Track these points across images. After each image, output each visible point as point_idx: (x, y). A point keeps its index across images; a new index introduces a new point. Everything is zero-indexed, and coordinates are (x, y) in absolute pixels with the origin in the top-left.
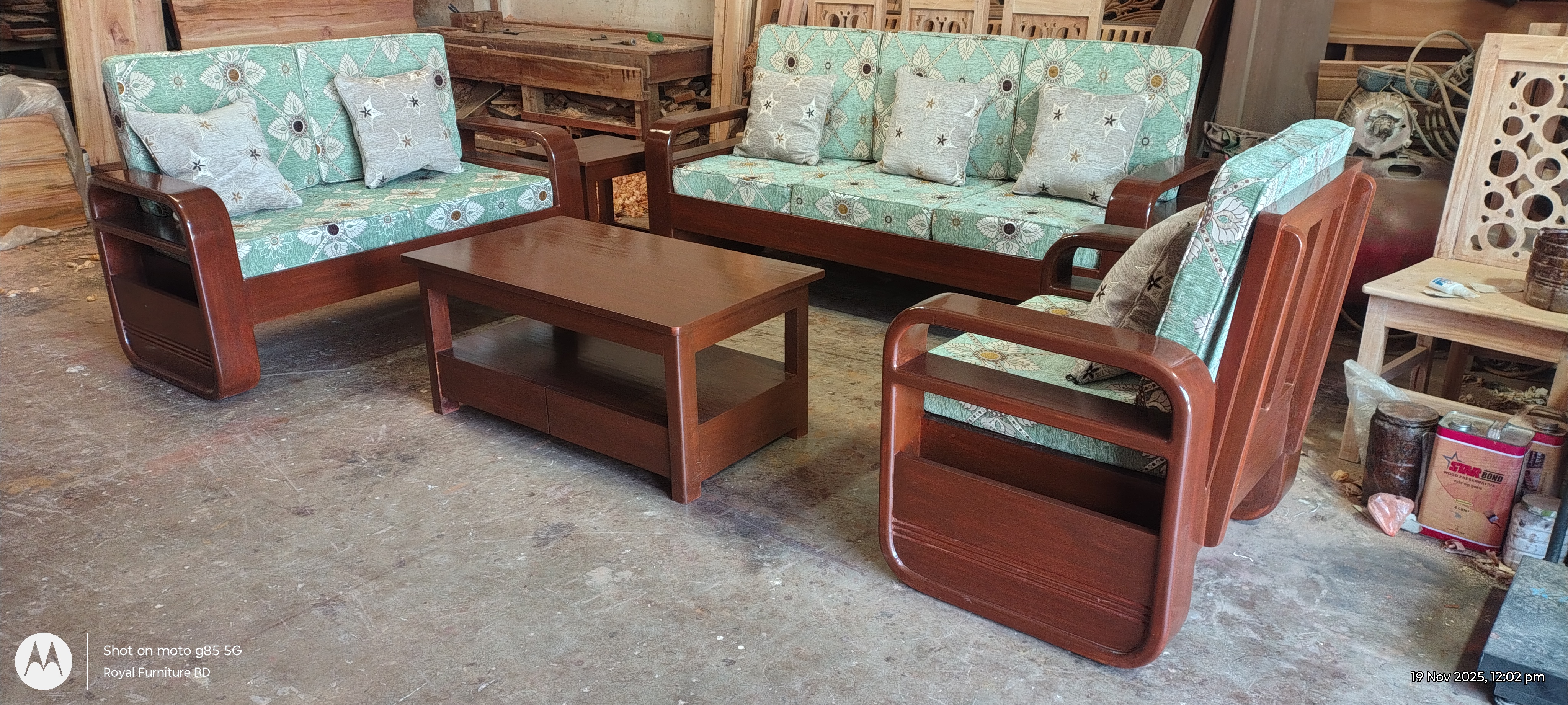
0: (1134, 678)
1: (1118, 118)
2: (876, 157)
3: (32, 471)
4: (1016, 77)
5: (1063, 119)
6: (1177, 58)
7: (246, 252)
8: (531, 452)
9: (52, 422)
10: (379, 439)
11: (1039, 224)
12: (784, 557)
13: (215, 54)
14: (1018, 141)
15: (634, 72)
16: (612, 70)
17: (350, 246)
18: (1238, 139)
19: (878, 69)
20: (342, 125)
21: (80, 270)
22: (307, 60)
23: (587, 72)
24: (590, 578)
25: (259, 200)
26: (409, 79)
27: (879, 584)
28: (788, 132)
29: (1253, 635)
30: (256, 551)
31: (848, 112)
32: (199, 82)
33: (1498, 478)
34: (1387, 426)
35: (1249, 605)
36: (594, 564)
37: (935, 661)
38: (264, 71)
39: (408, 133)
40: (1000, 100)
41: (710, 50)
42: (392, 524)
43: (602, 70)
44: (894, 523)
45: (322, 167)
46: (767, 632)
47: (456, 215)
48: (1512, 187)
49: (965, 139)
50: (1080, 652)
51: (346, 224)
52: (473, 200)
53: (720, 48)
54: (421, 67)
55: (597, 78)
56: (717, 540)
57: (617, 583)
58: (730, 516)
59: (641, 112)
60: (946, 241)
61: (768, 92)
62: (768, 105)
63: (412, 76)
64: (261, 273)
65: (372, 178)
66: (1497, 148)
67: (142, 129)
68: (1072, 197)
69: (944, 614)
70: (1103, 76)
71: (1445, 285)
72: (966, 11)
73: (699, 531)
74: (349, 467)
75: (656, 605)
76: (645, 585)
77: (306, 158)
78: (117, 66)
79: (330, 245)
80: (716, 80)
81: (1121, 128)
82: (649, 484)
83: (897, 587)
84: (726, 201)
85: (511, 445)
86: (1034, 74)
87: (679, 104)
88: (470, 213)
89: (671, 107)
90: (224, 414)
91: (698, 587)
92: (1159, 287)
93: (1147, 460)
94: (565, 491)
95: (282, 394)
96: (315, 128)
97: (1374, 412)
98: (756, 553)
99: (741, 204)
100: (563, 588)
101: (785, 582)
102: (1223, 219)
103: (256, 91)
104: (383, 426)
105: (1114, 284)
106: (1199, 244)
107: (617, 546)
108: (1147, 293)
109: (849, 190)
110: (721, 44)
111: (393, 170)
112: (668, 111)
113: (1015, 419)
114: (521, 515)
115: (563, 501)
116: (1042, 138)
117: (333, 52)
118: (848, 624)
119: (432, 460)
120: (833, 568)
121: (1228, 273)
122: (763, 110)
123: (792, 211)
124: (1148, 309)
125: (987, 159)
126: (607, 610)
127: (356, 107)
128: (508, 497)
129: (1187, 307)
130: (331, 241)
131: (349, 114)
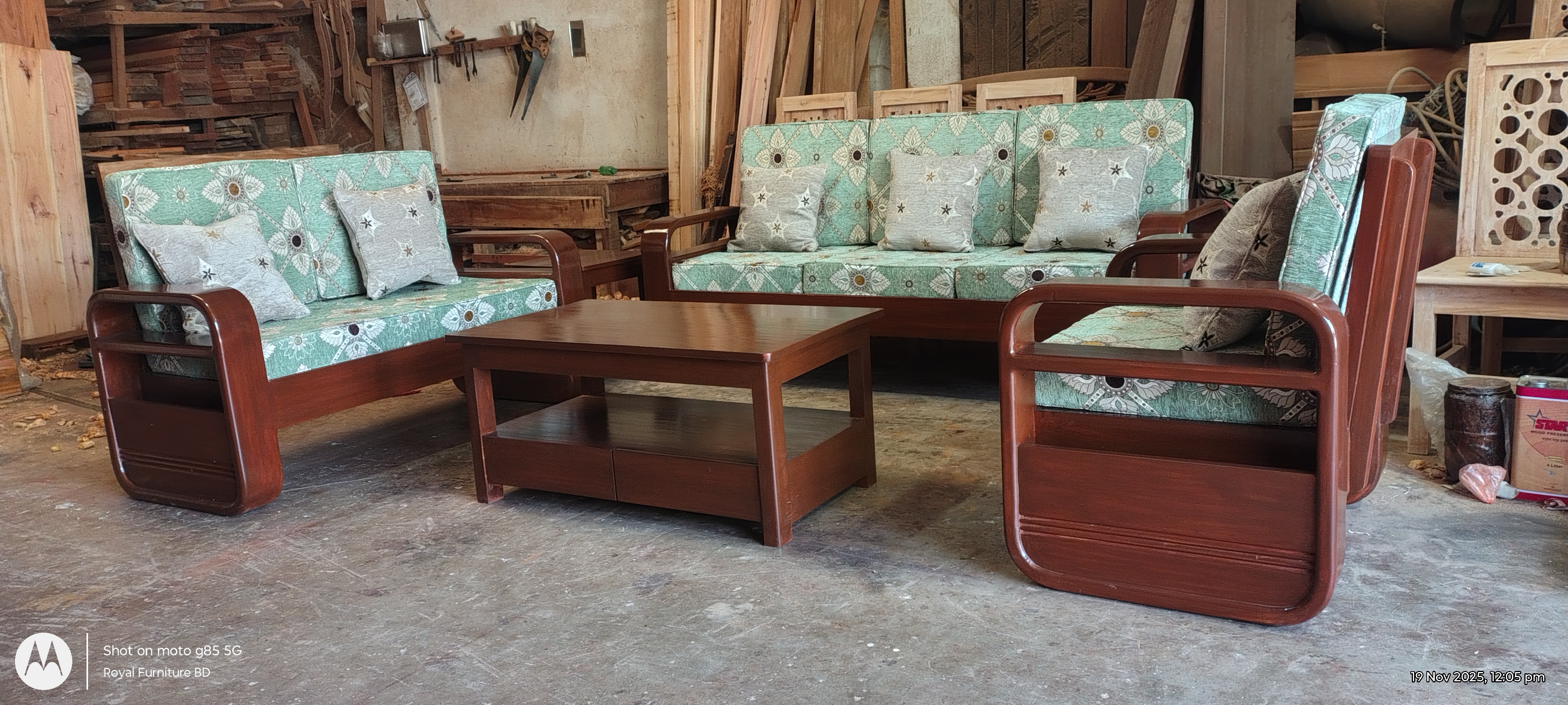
0: (1304, 633)
1: (1123, 167)
2: (874, 240)
3: (52, 591)
4: (1011, 145)
5: (1069, 174)
6: (1171, 108)
7: (271, 352)
8: (597, 522)
9: (58, 551)
10: (430, 529)
11: (1068, 267)
12: (903, 577)
13: (216, 169)
14: (1020, 205)
15: (594, 200)
16: (571, 202)
17: (370, 347)
18: (1233, 187)
19: (869, 154)
20: (338, 239)
21: (31, 429)
22: (304, 175)
23: (544, 207)
24: (711, 613)
25: (269, 309)
26: (404, 191)
27: (1011, 589)
28: (785, 222)
29: (1400, 589)
30: (339, 629)
31: (840, 200)
32: (200, 195)
34: (1463, 397)
35: (1385, 566)
36: (709, 602)
37: (1100, 641)
38: (263, 186)
39: (410, 244)
40: (997, 169)
41: (665, 179)
42: (477, 593)
43: (559, 202)
44: (1021, 521)
45: (319, 283)
46: (917, 636)
47: (469, 316)
48: (1518, 181)
49: (968, 207)
50: (1243, 619)
51: (366, 324)
52: (484, 300)
53: (676, 175)
54: (413, 182)
55: (555, 211)
56: (827, 571)
57: (741, 614)
58: (830, 552)
59: (602, 238)
60: (972, 298)
61: (760, 184)
62: (761, 197)
63: (407, 189)
64: (285, 374)
65: (374, 288)
66: (1499, 147)
67: (149, 241)
68: (1087, 247)
69: (1090, 605)
70: (1099, 133)
71: (1485, 266)
72: (939, 102)
74: (409, 554)
75: (790, 626)
76: (771, 612)
77: (305, 274)
78: (123, 181)
79: (351, 346)
80: (674, 206)
81: (1127, 175)
82: (733, 535)
83: (1030, 589)
84: (733, 289)
85: (573, 519)
86: (1030, 140)
87: (637, 232)
88: (482, 313)
89: (630, 235)
90: (250, 525)
91: (827, 608)
92: (1265, 245)
93: (1283, 410)
94: (649, 549)
95: (305, 504)
96: (313, 244)
97: (1446, 389)
98: (873, 576)
99: (749, 291)
100: (687, 623)
101: (915, 596)
102: (1335, 156)
103: (256, 205)
104: (430, 518)
105: (1217, 253)
106: (1314, 185)
107: (727, 585)
108: (1254, 253)
109: (862, 262)
110: (677, 170)
111: (395, 280)
112: (628, 239)
113: (1137, 393)
114: (612, 571)
115: (650, 557)
116: (1049, 194)
117: (328, 168)
118: (996, 622)
119: (496, 539)
120: (957, 581)
121: (1345, 208)
122: (757, 203)
123: (805, 290)
124: (1256, 270)
125: (990, 227)
126: (742, 635)
127: (355, 219)
128: (591, 559)
129: (1309, 248)
130: (353, 341)
131: (347, 228)
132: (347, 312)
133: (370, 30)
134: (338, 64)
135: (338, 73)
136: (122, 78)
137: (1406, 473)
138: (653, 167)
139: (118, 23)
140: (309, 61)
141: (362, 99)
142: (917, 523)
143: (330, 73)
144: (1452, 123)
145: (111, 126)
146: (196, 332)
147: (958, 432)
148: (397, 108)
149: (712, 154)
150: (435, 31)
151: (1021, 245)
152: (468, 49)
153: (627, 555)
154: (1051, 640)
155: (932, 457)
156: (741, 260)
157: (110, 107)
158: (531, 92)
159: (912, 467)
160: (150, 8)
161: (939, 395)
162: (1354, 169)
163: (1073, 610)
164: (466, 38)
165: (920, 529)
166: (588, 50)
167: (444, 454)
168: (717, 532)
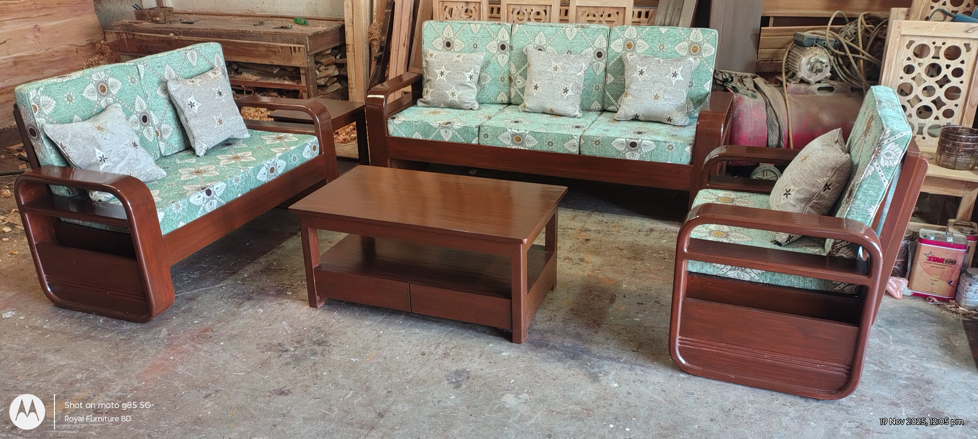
1: (679, 73)
2: (513, 101)
4: (605, 50)
5: (645, 75)
6: (707, 35)
7: (162, 218)
8: (398, 325)
10: (289, 332)
11: (652, 141)
12: (606, 368)
13: (90, 76)
14: (609, 87)
15: (299, 48)
16: (282, 47)
17: (218, 202)
18: (732, 78)
19: (511, 47)
20: (170, 114)
22: (145, 71)
23: (263, 49)
24: (505, 402)
26: (209, 77)
28: (459, 90)
31: (490, 75)
32: (82, 97)
33: (953, 262)
36: (501, 393)
37: (737, 417)
38: (120, 84)
39: (221, 116)
40: (595, 64)
41: (342, 29)
42: (351, 390)
43: (273, 47)
44: (680, 339)
45: (161, 146)
46: (635, 417)
47: (272, 170)
48: (910, 102)
49: (578, 88)
51: (215, 187)
52: (280, 158)
53: (351, 28)
55: (270, 53)
56: (560, 364)
57: (525, 403)
58: (554, 347)
59: (305, 74)
60: (591, 155)
62: (442, 74)
64: (172, 230)
65: (200, 148)
66: (902, 81)
67: (57, 137)
68: (654, 120)
70: (661, 47)
72: (546, 5)
73: (545, 360)
74: (286, 355)
75: (558, 412)
76: (542, 401)
77: (152, 141)
78: (30, 92)
79: (207, 204)
80: (350, 49)
81: (681, 78)
83: (682, 375)
84: (430, 138)
86: (617, 47)
87: (325, 66)
88: (279, 167)
89: (321, 69)
90: (160, 330)
91: (573, 396)
93: (836, 285)
94: (442, 348)
95: (190, 310)
96: (154, 119)
98: (589, 368)
99: (442, 140)
100: (495, 412)
101: (620, 384)
103: (117, 98)
104: (284, 323)
107: (505, 378)
109: (517, 125)
110: (351, 24)
111: (213, 142)
112: (320, 71)
113: (752, 270)
114: (428, 369)
115: (447, 354)
116: (633, 87)
117: (159, 65)
118: (674, 404)
119: (339, 341)
120: (639, 370)
122: (439, 77)
123: (480, 142)
124: (822, 202)
125: (589, 99)
126: (533, 421)
127: (183, 102)
128: (410, 357)
130: (208, 200)
131: (176, 106)
132: (192, 173)
138: (329, 17)
142: (595, 321)
144: (860, 48)
146: (100, 201)
147: (587, 240)
149: (375, 14)
153: (431, 353)
155: (580, 263)
165: (599, 326)
167: (263, 261)
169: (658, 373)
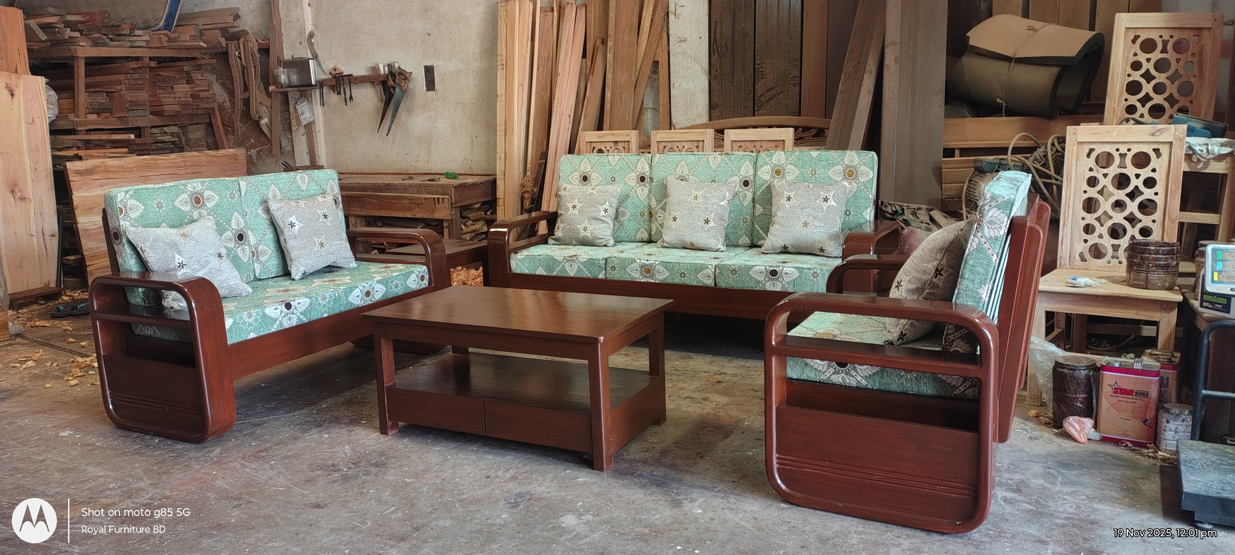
0: (970, 539)
1: (831, 198)
2: (653, 239)
4: (752, 177)
5: (793, 201)
6: (862, 157)
7: (230, 324)
8: (470, 451)
10: (349, 455)
11: (794, 267)
12: (695, 495)
13: (185, 185)
14: (758, 219)
15: (443, 199)
16: (425, 199)
17: (299, 318)
18: (903, 210)
19: (651, 179)
20: (270, 235)
21: (25, 369)
22: (247, 188)
23: (403, 201)
24: (564, 522)
25: (223, 290)
26: (318, 200)
27: (770, 505)
28: (591, 225)
29: (1029, 507)
30: (297, 534)
31: (629, 210)
32: (173, 205)
33: (1145, 395)
34: (1066, 371)
35: (1018, 490)
36: (561, 514)
37: (835, 545)
38: (218, 197)
39: (322, 239)
40: (742, 193)
41: (494, 183)
42: (393, 506)
43: (417, 199)
44: (777, 458)
45: (256, 267)
46: (710, 541)
47: (368, 294)
48: (1099, 219)
49: (723, 220)
50: (927, 529)
51: (297, 302)
52: (379, 282)
53: (502, 181)
54: (323, 192)
55: (413, 206)
56: (641, 490)
57: (585, 523)
58: (641, 475)
59: (448, 227)
60: (728, 287)
61: (573, 198)
62: (574, 207)
63: (320, 199)
64: (240, 340)
65: (296, 271)
66: (1086, 196)
68: (808, 252)
69: (825, 517)
70: (813, 172)
71: (1078, 279)
72: (698, 141)
73: (624, 486)
74: (337, 475)
75: (621, 533)
76: (606, 522)
77: (246, 261)
78: (119, 195)
79: (285, 318)
80: (500, 202)
81: (833, 203)
82: (571, 462)
83: (784, 505)
84: (554, 274)
85: (452, 448)
86: (765, 174)
87: (473, 221)
88: (377, 291)
89: (468, 223)
90: (213, 451)
91: (645, 519)
92: (942, 275)
93: (955, 387)
94: (512, 472)
95: (251, 434)
96: (252, 238)
97: (1054, 364)
98: (673, 495)
99: (566, 275)
100: (548, 530)
101: (705, 510)
102: (991, 222)
103: (212, 212)
104: (347, 446)
105: (909, 278)
106: (977, 240)
107: (571, 501)
108: (934, 280)
109: (649, 258)
110: (503, 176)
111: (312, 266)
112: (466, 226)
113: (857, 372)
114: (488, 490)
115: (514, 478)
116: (780, 214)
117: (265, 184)
118: (763, 530)
119: (399, 463)
120: (732, 499)
121: (997, 256)
122: (571, 211)
123: (607, 276)
124: (935, 291)
125: (737, 233)
126: (588, 540)
127: (283, 221)
128: (471, 480)
129: (973, 281)
130: (287, 315)
131: (277, 227)
132: (279, 291)
133: (271, 65)
134: (246, 88)
135: (246, 95)
136: (82, 96)
137: (1027, 420)
139: (81, 56)
140: (223, 85)
141: (263, 115)
142: (699, 453)
143: (239, 95)
144: (1052, 173)
145: (72, 132)
146: (172, 308)
147: (718, 382)
148: (290, 122)
149: (528, 165)
150: (321, 67)
151: (760, 247)
152: (347, 81)
153: (497, 477)
154: (802, 544)
155: (703, 402)
156: (560, 252)
157: (72, 117)
158: (394, 116)
159: (690, 409)
160: (105, 45)
161: (701, 352)
162: (1003, 231)
163: (814, 522)
164: (345, 74)
165: (701, 458)
166: (437, 86)
167: (348, 394)
168: (559, 460)
169: (755, 502)
